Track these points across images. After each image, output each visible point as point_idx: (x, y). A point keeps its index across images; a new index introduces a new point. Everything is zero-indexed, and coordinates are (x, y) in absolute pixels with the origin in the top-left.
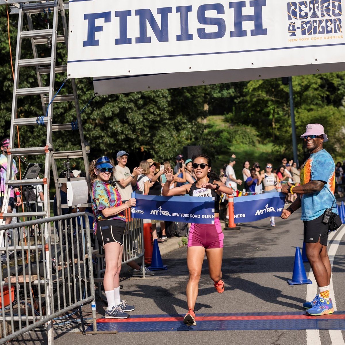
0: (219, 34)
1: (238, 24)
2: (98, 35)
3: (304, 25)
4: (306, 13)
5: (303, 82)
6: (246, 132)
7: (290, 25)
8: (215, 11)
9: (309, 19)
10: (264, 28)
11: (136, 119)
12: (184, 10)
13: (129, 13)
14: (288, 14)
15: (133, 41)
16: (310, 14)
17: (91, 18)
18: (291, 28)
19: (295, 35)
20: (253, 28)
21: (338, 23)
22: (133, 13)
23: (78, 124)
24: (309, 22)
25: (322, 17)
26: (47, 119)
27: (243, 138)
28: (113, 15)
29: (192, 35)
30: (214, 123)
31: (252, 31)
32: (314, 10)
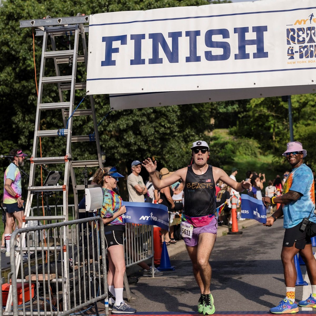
0: (225, 57)
1: (242, 48)
2: (114, 56)
4: (304, 38)
5: (301, 99)
6: (248, 144)
7: (289, 49)
8: (221, 36)
9: (306, 44)
10: (265, 51)
11: (148, 132)
12: (193, 35)
13: (143, 36)
14: (287, 39)
15: (147, 61)
16: (307, 39)
17: (108, 40)
18: (290, 52)
19: (293, 58)
22: (147, 36)
23: (95, 136)
24: (306, 47)
26: (67, 131)
27: (246, 150)
28: (129, 38)
29: (199, 57)
30: (219, 136)
31: (254, 54)
32: (311, 36)
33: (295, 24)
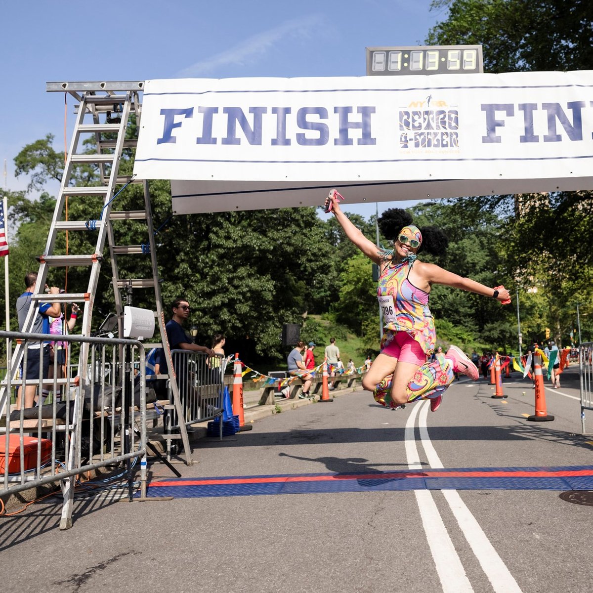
0: (321, 142)
1: (344, 132)
2: (175, 132)
3: (418, 137)
4: (420, 123)
7: (402, 136)
9: (423, 130)
10: (372, 137)
12: (281, 112)
13: (216, 110)
14: (400, 124)
15: (219, 141)
16: (424, 125)
17: (168, 113)
18: (403, 140)
19: (407, 147)
20: (361, 136)
21: (454, 136)
22: (221, 110)
24: (422, 134)
25: (437, 129)
28: (196, 111)
29: (289, 140)
31: (359, 140)
32: (429, 121)
33: (410, 106)
